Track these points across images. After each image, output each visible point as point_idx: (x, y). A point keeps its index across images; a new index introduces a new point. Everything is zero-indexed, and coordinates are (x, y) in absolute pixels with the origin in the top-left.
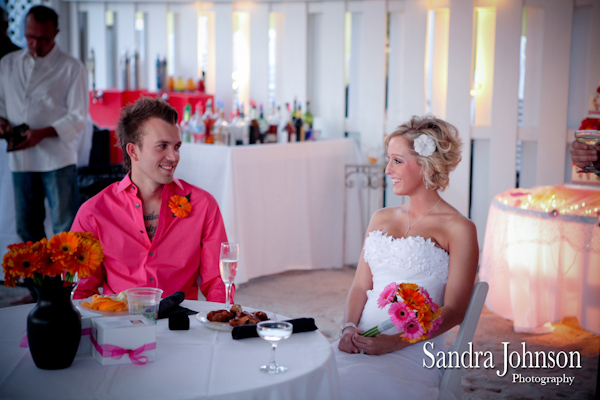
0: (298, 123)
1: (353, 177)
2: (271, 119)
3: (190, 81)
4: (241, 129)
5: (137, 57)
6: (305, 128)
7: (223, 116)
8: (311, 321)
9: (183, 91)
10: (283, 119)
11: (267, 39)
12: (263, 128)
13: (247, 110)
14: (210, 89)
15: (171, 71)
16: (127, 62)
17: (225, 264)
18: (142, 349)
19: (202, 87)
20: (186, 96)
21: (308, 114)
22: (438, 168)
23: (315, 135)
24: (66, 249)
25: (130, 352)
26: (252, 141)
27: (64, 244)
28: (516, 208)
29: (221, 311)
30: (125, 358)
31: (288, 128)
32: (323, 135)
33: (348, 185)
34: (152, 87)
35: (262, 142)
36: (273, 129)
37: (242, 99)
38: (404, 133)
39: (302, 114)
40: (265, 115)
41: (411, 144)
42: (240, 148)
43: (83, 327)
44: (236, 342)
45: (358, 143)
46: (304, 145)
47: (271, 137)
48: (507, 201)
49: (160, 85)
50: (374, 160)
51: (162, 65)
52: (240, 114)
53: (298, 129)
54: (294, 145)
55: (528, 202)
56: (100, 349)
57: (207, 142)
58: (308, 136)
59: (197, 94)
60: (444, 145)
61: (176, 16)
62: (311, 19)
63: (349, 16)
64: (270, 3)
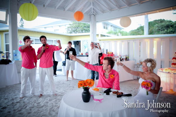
0: (127, 58)
1: (135, 66)
2: (123, 58)
3: (111, 52)
5: (104, 49)
6: (128, 59)
7: (116, 57)
10: (124, 58)
11: (122, 46)
12: (121, 59)
13: (119, 56)
14: (114, 53)
15: (108, 51)
18: (101, 100)
19: (113, 53)
20: (110, 54)
21: (128, 57)
22: (151, 69)
23: (129, 60)
25: (99, 100)
27: (88, 81)
28: (162, 72)
29: (115, 91)
31: (125, 59)
32: (131, 60)
33: (134, 67)
34: (106, 53)
35: (121, 61)
36: (123, 59)
37: (118, 55)
38: (145, 62)
39: (127, 57)
41: (146, 64)
44: (117, 98)
45: (136, 61)
46: (127, 61)
47: (123, 60)
48: (161, 70)
49: (107, 53)
50: (138, 64)
51: (107, 50)
52: (118, 57)
53: (127, 59)
54: (126, 61)
55: (164, 71)
56: (94, 99)
58: (128, 60)
59: (112, 54)
60: (153, 65)
61: (109, 43)
62: (128, 43)
63: (134, 43)
64: (122, 41)
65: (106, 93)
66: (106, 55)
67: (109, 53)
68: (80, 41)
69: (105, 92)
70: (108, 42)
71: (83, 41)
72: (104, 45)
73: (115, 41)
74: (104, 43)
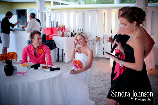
2: (76, 32)
3: (62, 26)
4: (69, 34)
5: (53, 22)
8: (59, 68)
9: (61, 27)
14: (66, 27)
16: (51, 22)
17: (46, 58)
19: (64, 27)
24: (10, 55)
25: (22, 73)
26: (71, 36)
29: (45, 66)
30: (21, 74)
35: (73, 36)
36: (75, 34)
40: (74, 31)
42: (69, 37)
43: (14, 69)
50: (94, 40)
51: (57, 23)
56: (17, 73)
57: (63, 36)
59: (63, 28)
61: (61, 14)
62: (83, 14)
63: (90, 14)
64: (76, 11)
65: (34, 68)
66: (56, 28)
67: (60, 27)
68: (26, 10)
69: (32, 67)
70: (59, 12)
71: (30, 10)
72: (55, 16)
73: (67, 12)
74: (55, 14)
